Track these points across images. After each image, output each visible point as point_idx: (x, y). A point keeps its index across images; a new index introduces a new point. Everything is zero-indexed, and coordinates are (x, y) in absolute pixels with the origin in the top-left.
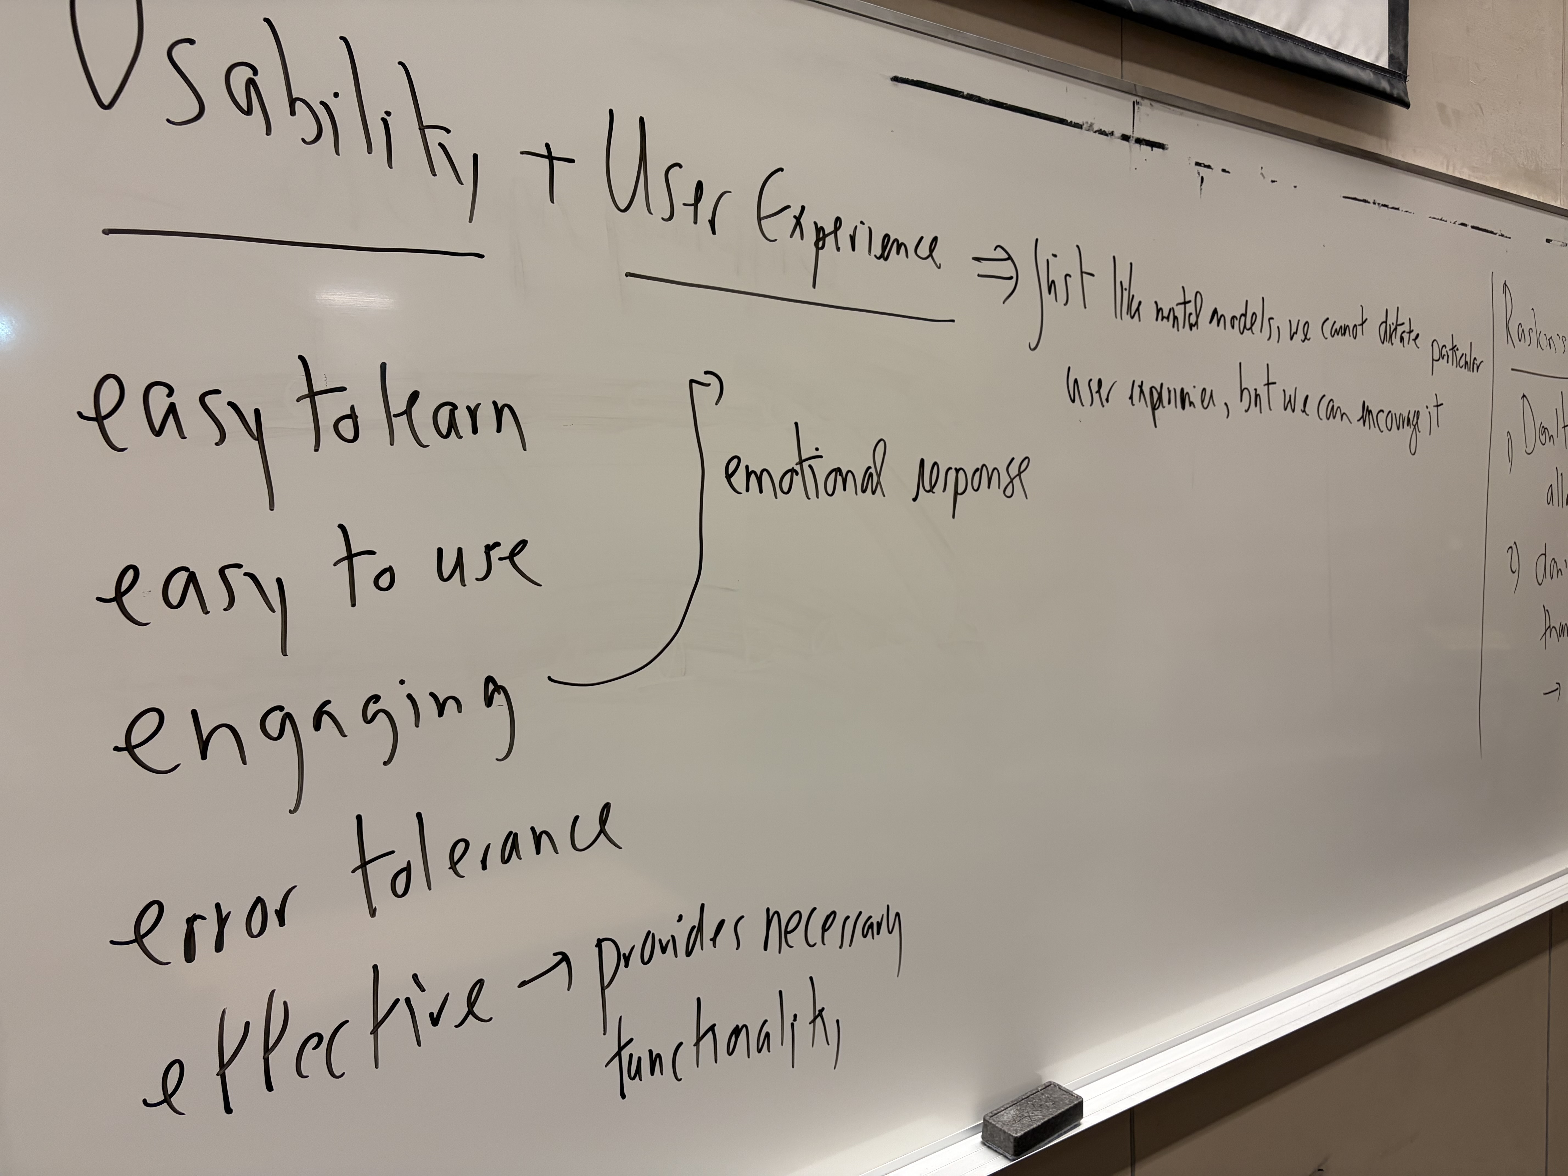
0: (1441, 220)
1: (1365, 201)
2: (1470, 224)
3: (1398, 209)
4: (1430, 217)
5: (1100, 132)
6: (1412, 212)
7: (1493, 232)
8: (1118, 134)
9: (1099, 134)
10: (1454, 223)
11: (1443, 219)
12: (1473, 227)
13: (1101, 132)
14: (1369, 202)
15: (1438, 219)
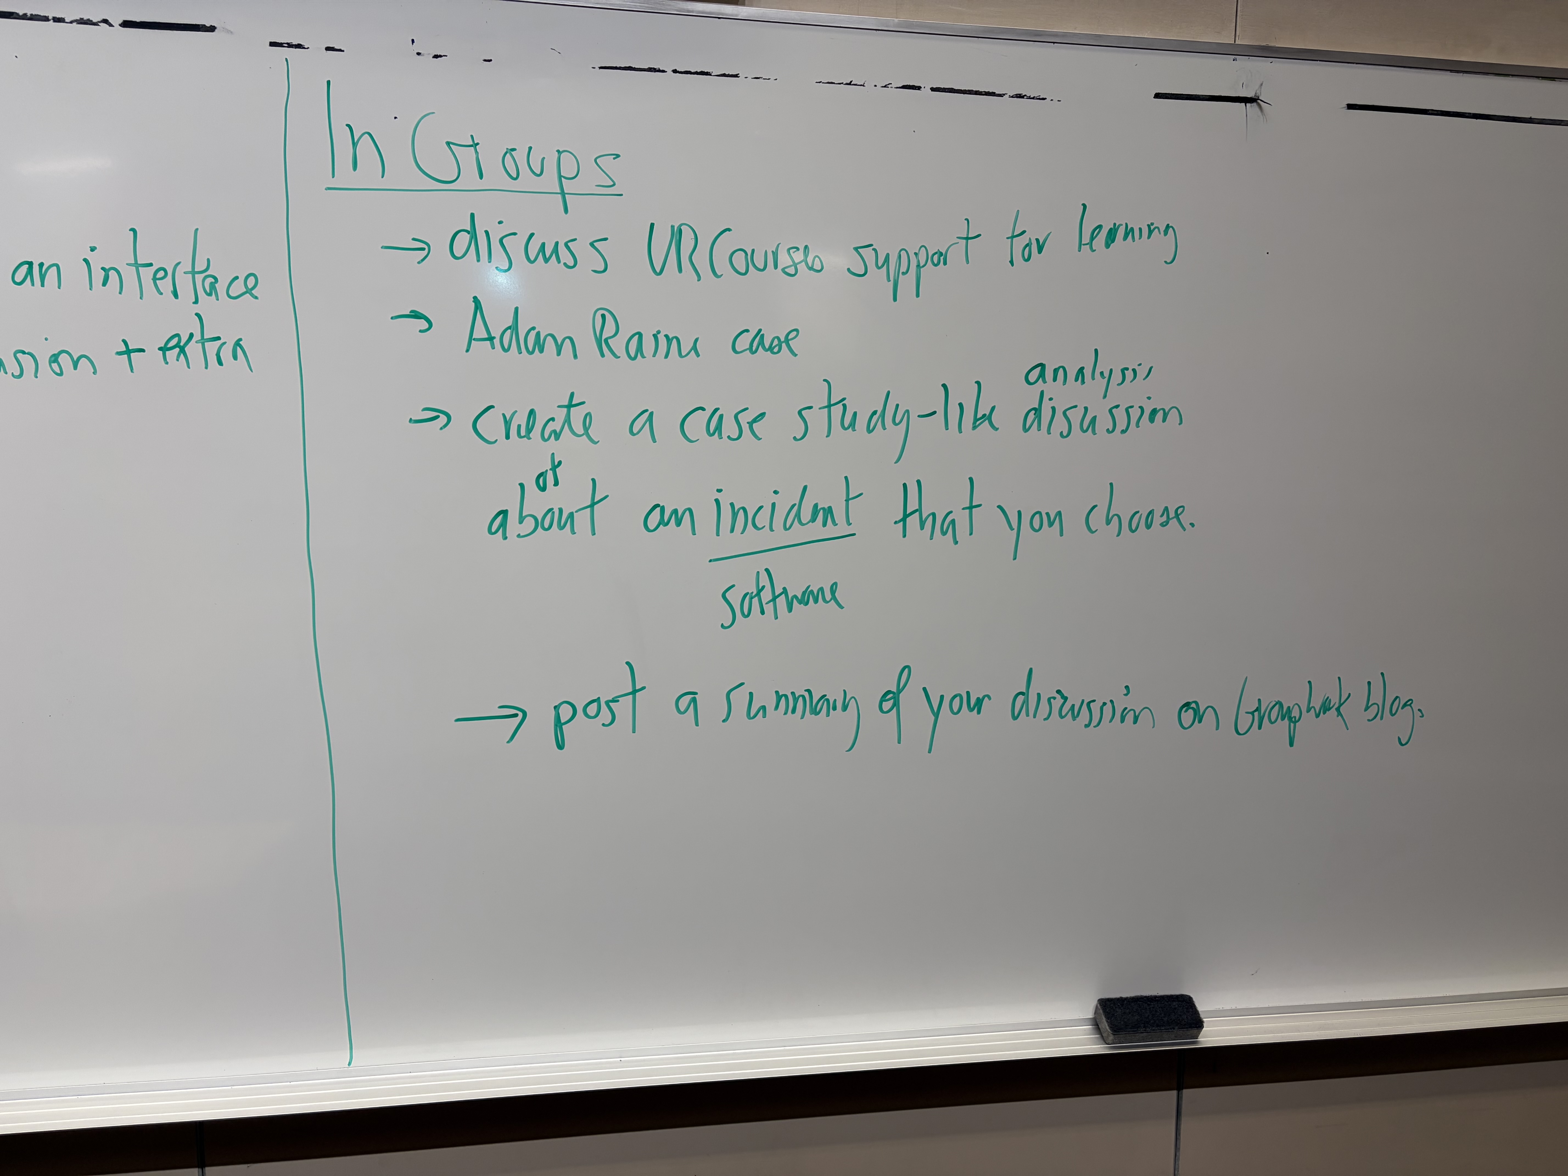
0: (850, 84)
1: (650, 70)
2: (927, 85)
3: (736, 76)
4: (820, 82)
5: (79, 22)
6: (773, 78)
7: (995, 93)
8: (116, 21)
9: (78, 24)
10: (885, 87)
11: (852, 83)
12: (933, 89)
13: (81, 22)
14: (664, 71)
15: (842, 83)
